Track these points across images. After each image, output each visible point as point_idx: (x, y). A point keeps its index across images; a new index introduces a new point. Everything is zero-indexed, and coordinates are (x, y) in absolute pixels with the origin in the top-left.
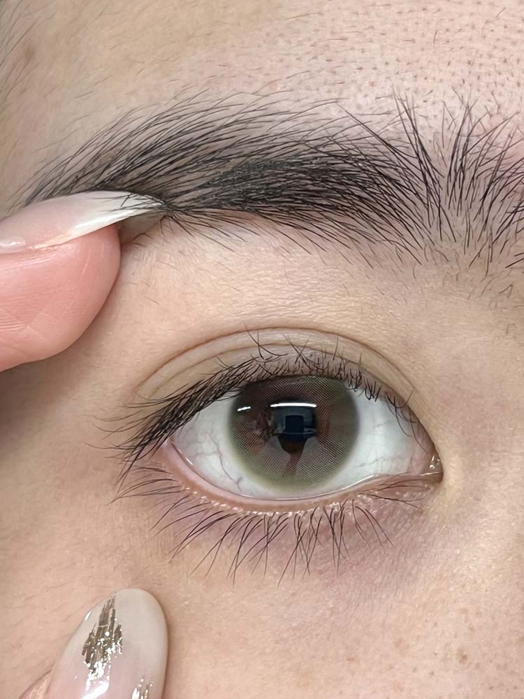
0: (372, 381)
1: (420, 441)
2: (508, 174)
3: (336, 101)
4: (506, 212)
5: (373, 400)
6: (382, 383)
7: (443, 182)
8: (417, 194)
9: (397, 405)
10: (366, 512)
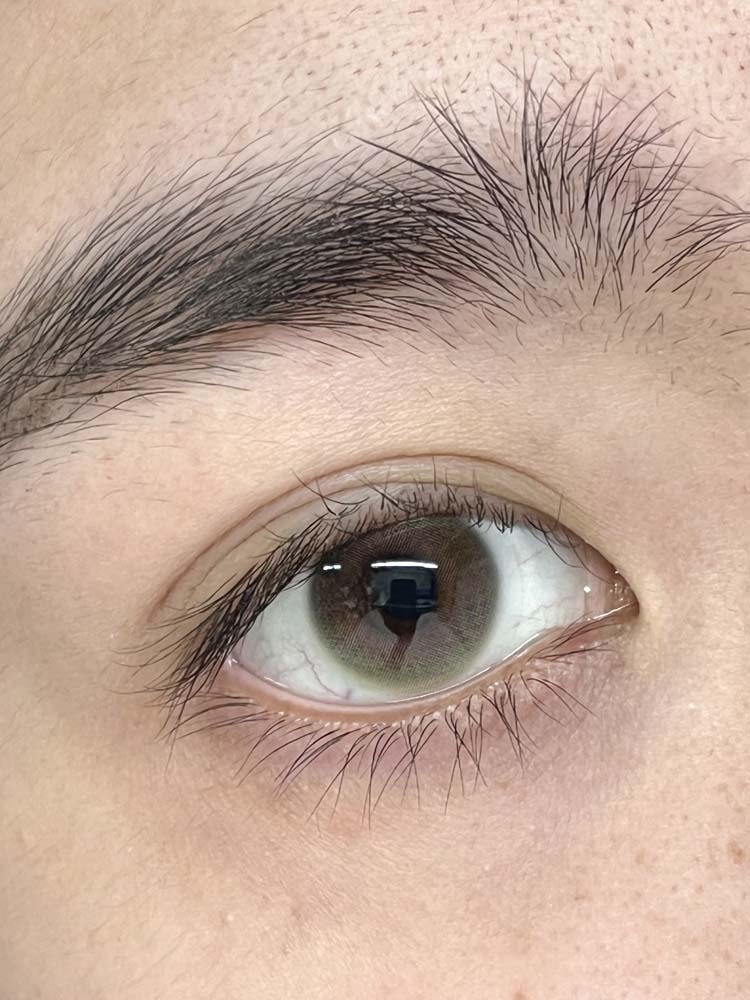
0: (500, 505)
1: (590, 568)
2: (611, 160)
3: (339, 127)
4: (624, 214)
5: (508, 530)
6: (515, 503)
7: (523, 198)
8: (490, 225)
9: (545, 528)
10: (544, 682)
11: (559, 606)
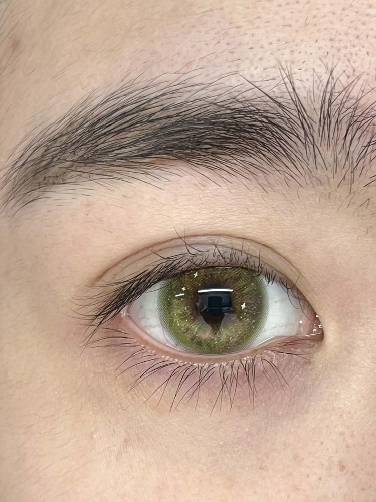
3: (236, 73)
5: (270, 283)
7: (316, 127)
9: (289, 287)
10: (270, 363)
11: (286, 327)
